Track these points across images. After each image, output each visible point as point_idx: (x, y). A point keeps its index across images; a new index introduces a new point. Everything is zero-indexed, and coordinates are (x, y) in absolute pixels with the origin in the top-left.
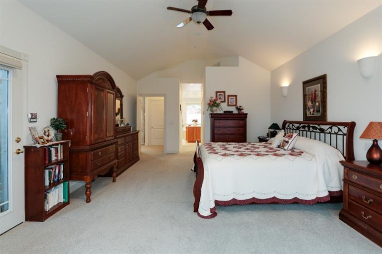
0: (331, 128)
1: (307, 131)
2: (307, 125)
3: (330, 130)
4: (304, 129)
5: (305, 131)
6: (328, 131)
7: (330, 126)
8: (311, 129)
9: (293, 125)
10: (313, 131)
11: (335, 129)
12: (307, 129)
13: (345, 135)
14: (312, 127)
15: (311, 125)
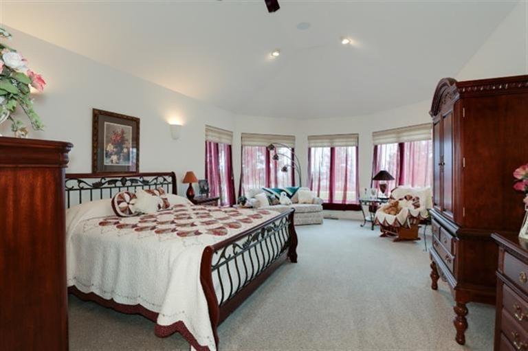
0: (156, 179)
1: (119, 187)
2: (120, 179)
3: (155, 181)
4: (113, 185)
5: (116, 187)
6: (153, 183)
7: (155, 177)
8: (128, 183)
9: (80, 182)
10: (131, 186)
11: (160, 179)
12: (119, 184)
13: (170, 183)
14: (130, 180)
15: (128, 178)
